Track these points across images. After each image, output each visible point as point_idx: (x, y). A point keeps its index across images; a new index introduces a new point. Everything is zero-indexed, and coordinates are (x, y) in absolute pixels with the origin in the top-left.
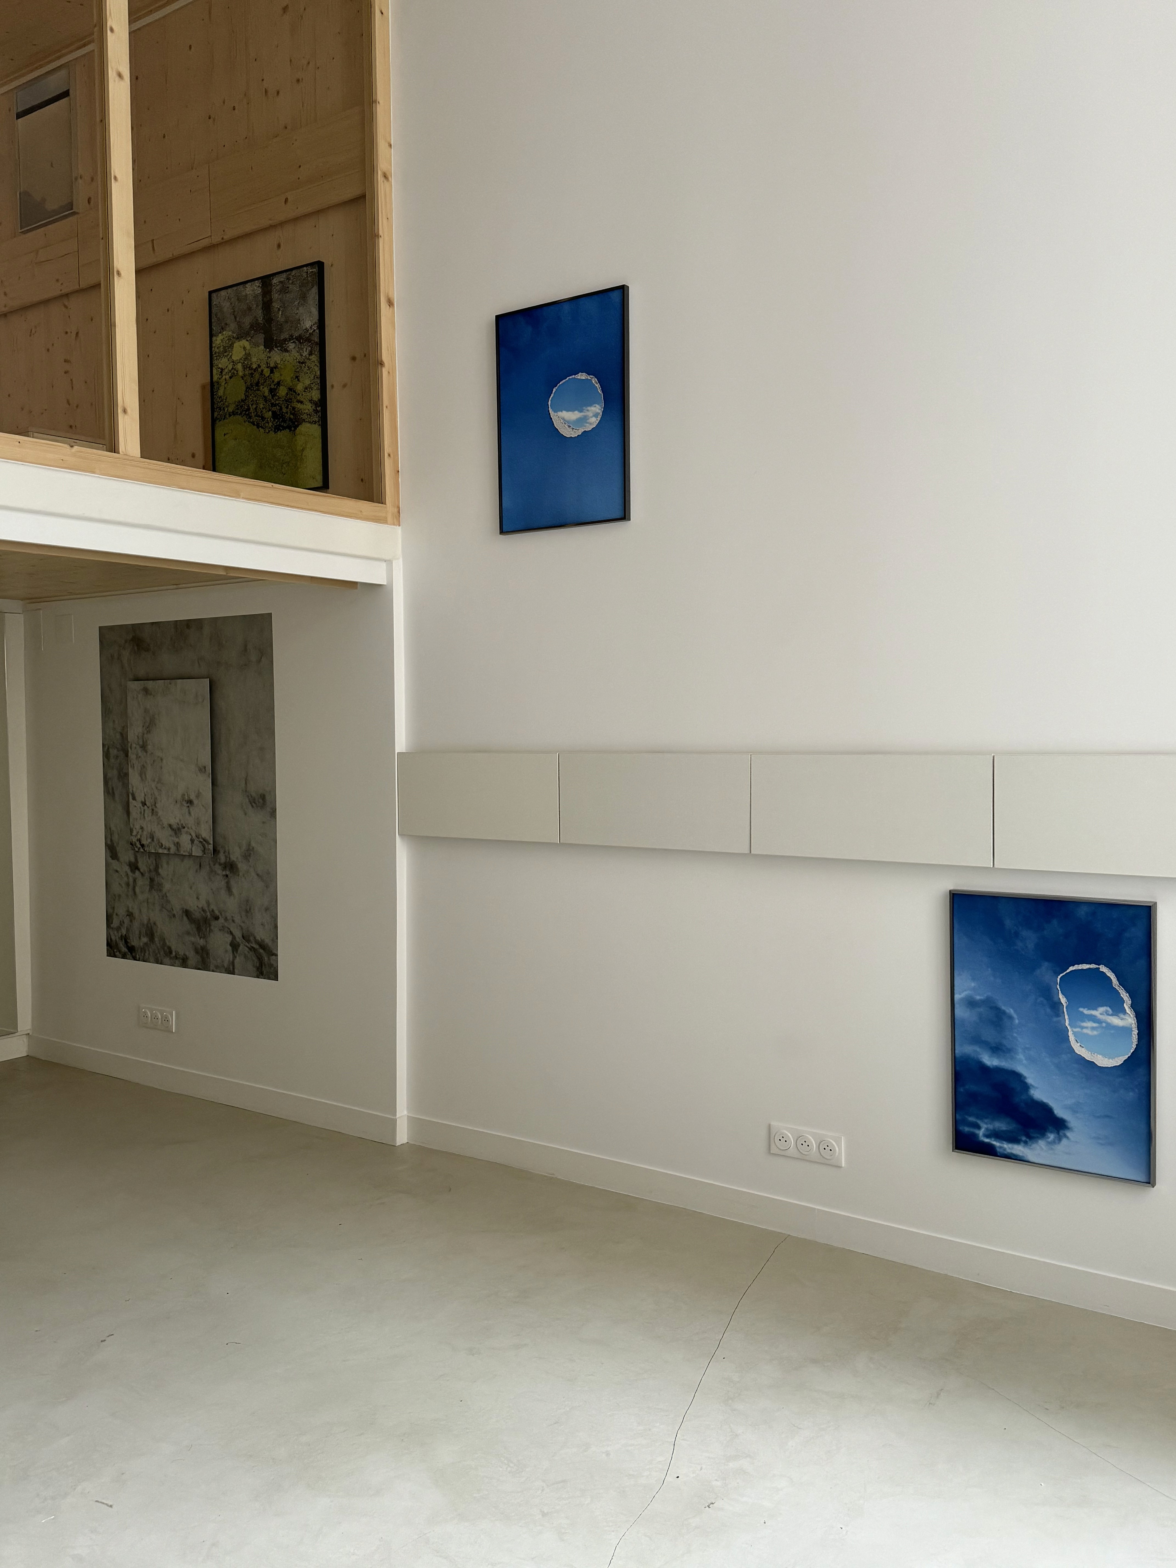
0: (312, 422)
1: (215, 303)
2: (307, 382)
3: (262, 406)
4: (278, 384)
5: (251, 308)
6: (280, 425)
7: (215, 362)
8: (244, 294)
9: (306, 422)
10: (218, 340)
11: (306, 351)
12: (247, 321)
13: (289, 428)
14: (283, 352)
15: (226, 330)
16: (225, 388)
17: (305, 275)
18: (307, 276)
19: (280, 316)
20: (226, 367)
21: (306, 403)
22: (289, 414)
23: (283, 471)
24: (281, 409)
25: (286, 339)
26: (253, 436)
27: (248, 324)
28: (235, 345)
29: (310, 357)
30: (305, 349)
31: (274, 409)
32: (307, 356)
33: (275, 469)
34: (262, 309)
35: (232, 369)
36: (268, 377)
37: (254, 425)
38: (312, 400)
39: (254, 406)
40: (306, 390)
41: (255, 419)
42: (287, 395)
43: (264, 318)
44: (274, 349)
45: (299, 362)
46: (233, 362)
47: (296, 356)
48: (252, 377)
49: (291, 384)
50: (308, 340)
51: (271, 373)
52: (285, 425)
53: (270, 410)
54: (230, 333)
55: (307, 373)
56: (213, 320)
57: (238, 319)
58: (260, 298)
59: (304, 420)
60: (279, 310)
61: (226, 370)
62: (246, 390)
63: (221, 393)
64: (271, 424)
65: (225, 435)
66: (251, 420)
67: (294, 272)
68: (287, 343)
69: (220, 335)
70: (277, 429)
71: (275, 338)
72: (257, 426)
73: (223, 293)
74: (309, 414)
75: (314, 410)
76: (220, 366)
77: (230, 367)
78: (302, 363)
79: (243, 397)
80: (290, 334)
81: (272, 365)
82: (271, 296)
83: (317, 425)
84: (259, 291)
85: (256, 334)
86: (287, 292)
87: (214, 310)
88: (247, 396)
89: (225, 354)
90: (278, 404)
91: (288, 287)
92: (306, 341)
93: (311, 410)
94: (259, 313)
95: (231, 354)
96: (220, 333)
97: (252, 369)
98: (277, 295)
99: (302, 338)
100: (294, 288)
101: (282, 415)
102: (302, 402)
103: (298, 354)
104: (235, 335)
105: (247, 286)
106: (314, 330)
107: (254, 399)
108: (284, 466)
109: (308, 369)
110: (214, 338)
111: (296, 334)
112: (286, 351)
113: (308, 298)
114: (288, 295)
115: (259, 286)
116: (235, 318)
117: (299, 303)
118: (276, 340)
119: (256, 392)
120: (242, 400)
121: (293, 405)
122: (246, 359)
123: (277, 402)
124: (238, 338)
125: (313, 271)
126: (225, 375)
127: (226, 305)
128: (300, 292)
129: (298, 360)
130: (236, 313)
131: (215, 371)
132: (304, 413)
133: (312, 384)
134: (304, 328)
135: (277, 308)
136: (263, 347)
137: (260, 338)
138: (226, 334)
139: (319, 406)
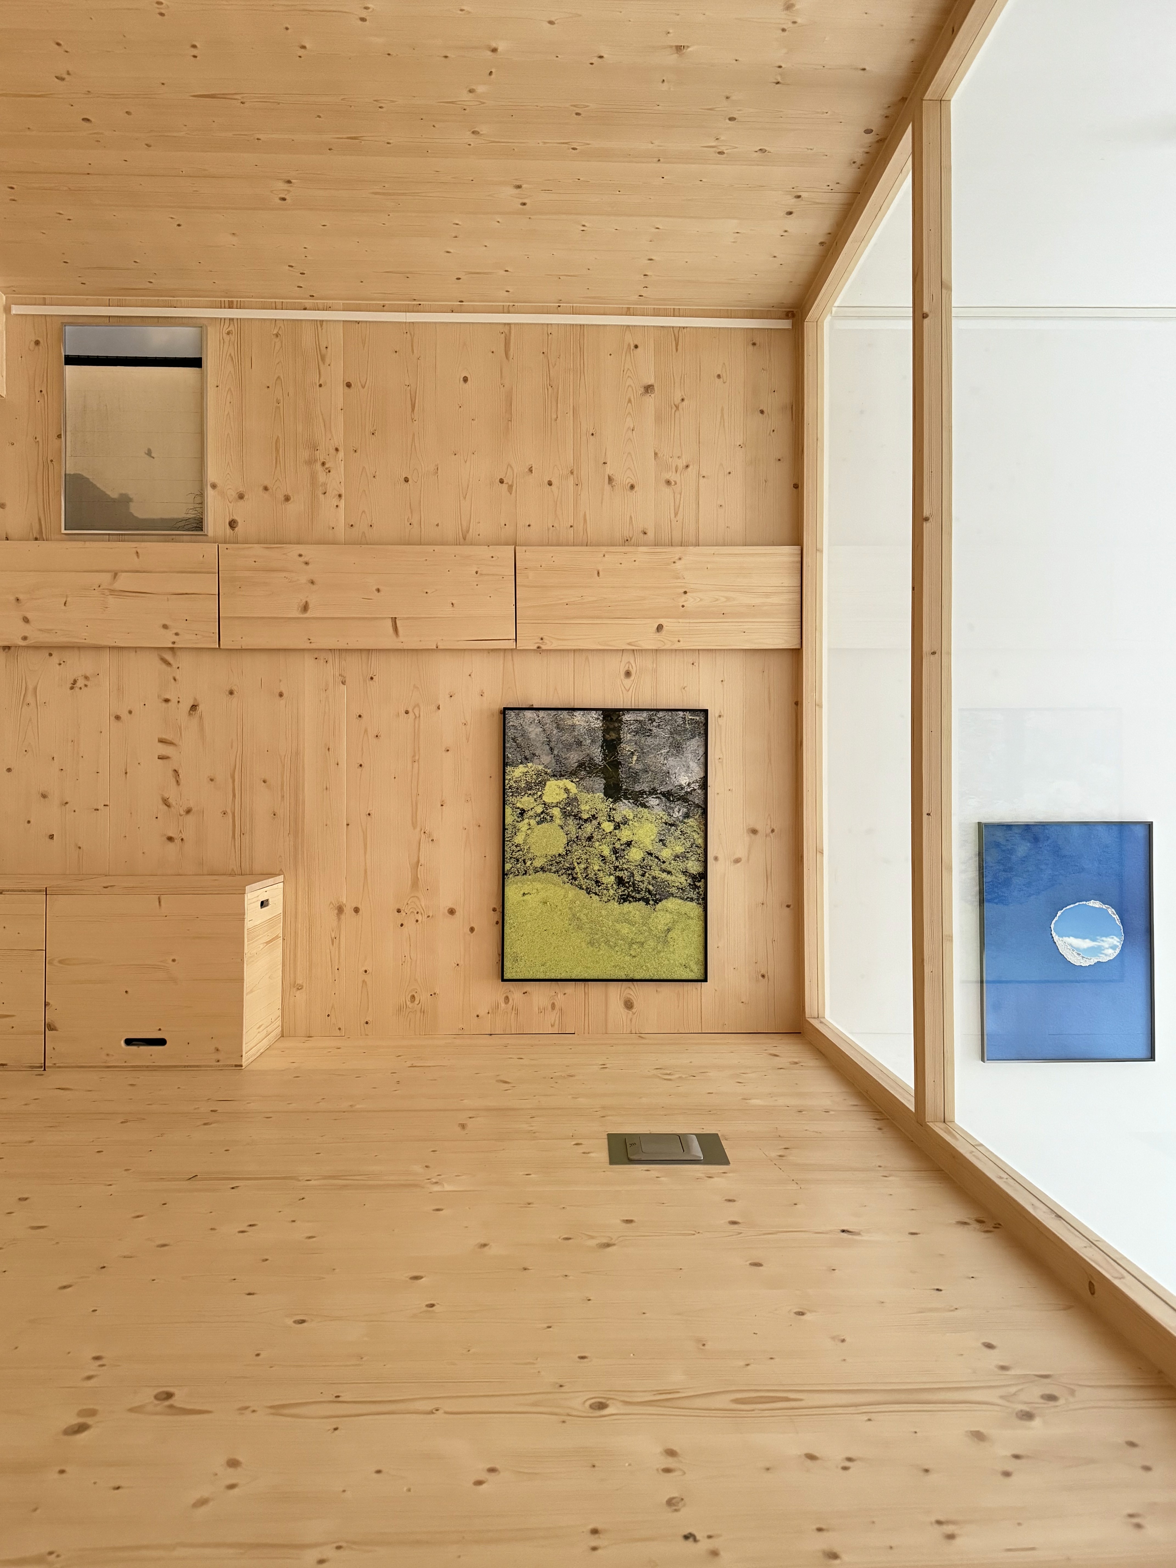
0: (686, 899)
1: (511, 723)
2: (679, 849)
3: (596, 868)
4: (629, 844)
5: (581, 742)
6: (629, 895)
7: (510, 799)
8: (570, 722)
9: (676, 897)
10: (517, 772)
11: (679, 812)
12: (573, 758)
13: (647, 902)
14: (638, 806)
15: (532, 761)
16: (527, 835)
17: (680, 721)
18: (684, 723)
19: (634, 762)
20: (531, 809)
21: (677, 875)
22: (646, 883)
23: (632, 952)
24: (632, 875)
25: (645, 792)
26: (578, 902)
27: (575, 761)
28: (548, 783)
29: (686, 821)
30: (676, 809)
31: (618, 874)
32: (681, 818)
33: (617, 949)
34: (602, 747)
35: (542, 813)
36: (610, 833)
37: (581, 888)
38: (686, 872)
39: (583, 866)
40: (678, 859)
41: (585, 883)
42: (644, 860)
43: (604, 759)
44: (621, 801)
45: (666, 823)
46: (545, 804)
47: (661, 815)
48: (580, 828)
49: (651, 848)
50: (684, 799)
51: (615, 829)
52: (638, 896)
53: (611, 874)
54: (541, 767)
55: (680, 838)
56: (507, 745)
57: (556, 752)
58: (600, 734)
59: (673, 894)
60: (632, 753)
61: (531, 813)
62: (568, 843)
63: (519, 839)
64: (612, 892)
65: (524, 894)
66: (577, 883)
67: (661, 714)
68: (645, 796)
69: (521, 766)
70: (624, 899)
71: (624, 787)
72: (586, 890)
73: (529, 714)
74: (682, 889)
75: (690, 884)
76: (518, 805)
77: (539, 809)
78: (671, 825)
79: (562, 851)
80: (652, 787)
81: (618, 819)
82: (619, 734)
83: (694, 904)
84: (599, 724)
85: (590, 777)
86: (649, 736)
87: (510, 733)
88: (568, 852)
89: (529, 792)
90: (626, 869)
91: (650, 730)
92: (678, 800)
93: (685, 883)
94: (597, 753)
95: (539, 793)
96: (521, 763)
97: (580, 818)
98: (629, 735)
99: (673, 795)
100: (663, 734)
101: (633, 883)
102: (669, 873)
103: (664, 813)
104: (549, 771)
105: (575, 714)
106: (694, 790)
107: (584, 857)
108: (635, 946)
109: (680, 833)
110: (508, 769)
111: (664, 789)
112: (644, 806)
113: (684, 750)
114: (649, 739)
115: (598, 719)
116: (551, 749)
117: (668, 752)
118: (626, 789)
119: (587, 848)
120: (560, 855)
121: (653, 874)
122: (568, 804)
123: (625, 866)
124: (554, 776)
125: (693, 719)
126: (529, 818)
127: (534, 732)
128: (671, 739)
129: (664, 821)
130: (552, 744)
131: (508, 811)
132: (674, 886)
133: (688, 852)
134: (677, 784)
135: (629, 751)
136: (602, 795)
137: (599, 783)
138: (533, 767)
139: (699, 881)
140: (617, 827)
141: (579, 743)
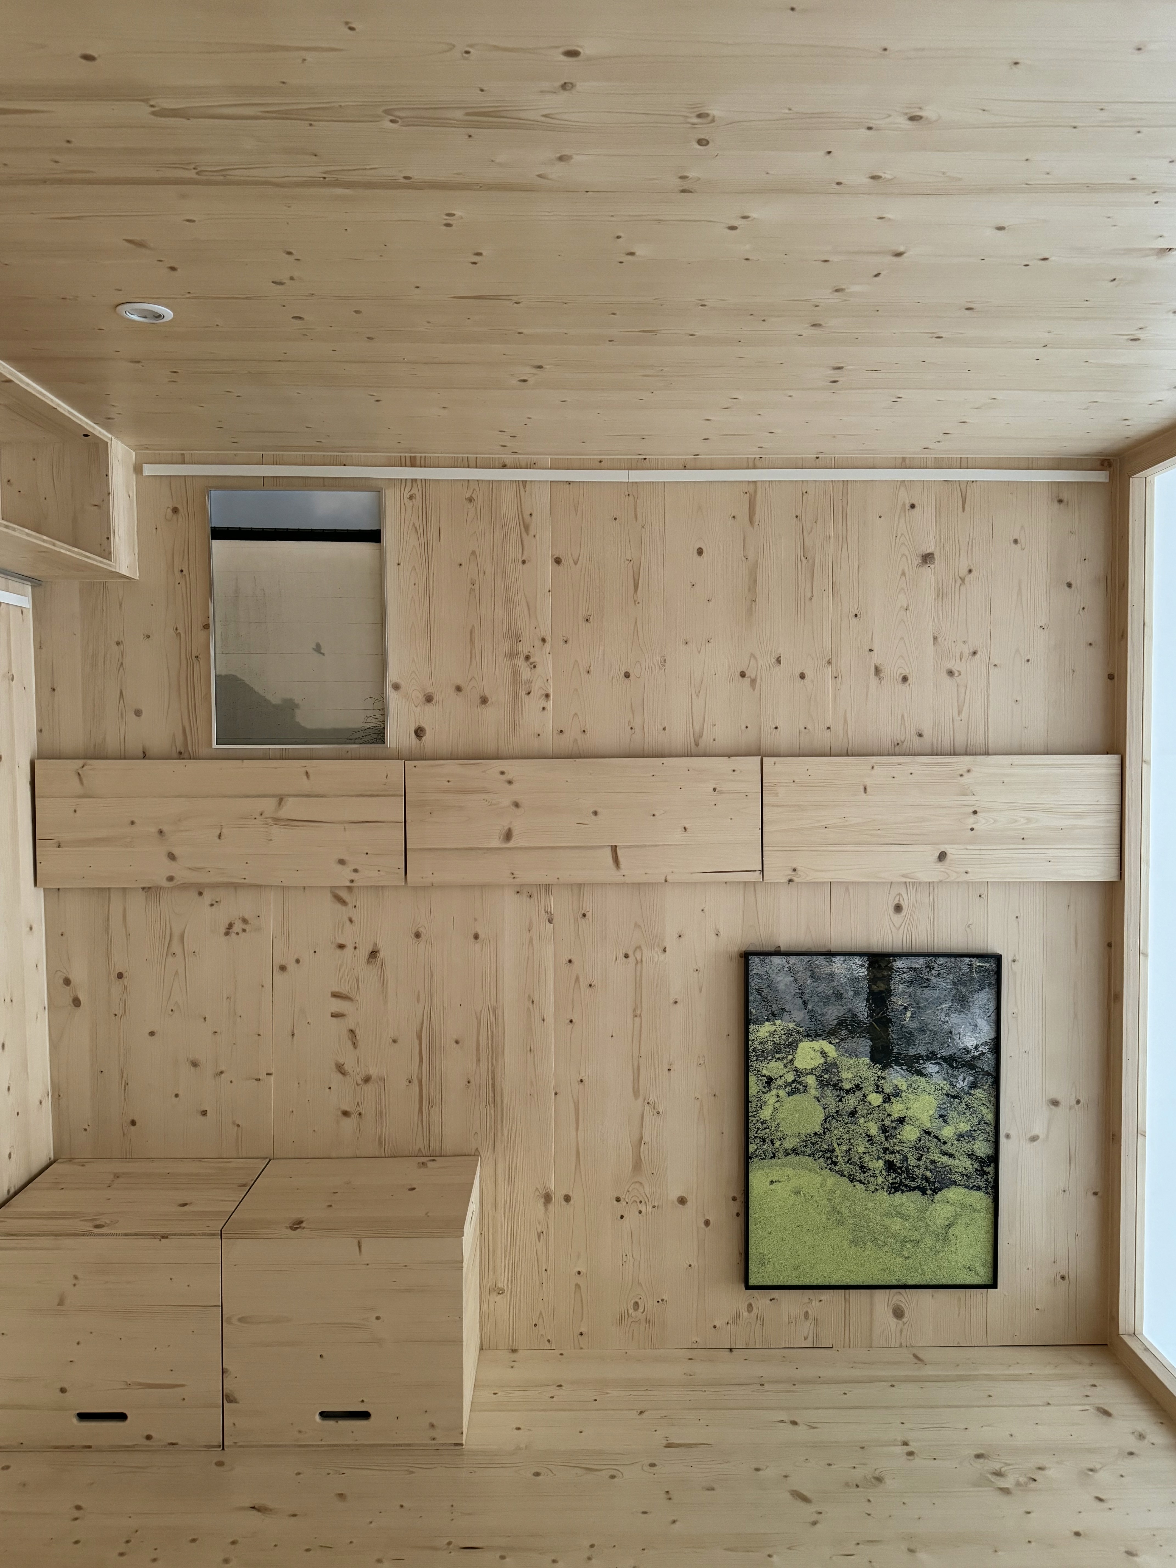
0: (972, 1188)
1: (755, 971)
2: (964, 1127)
3: (861, 1150)
4: (901, 1121)
5: (842, 994)
6: (901, 1183)
7: (754, 1064)
8: (827, 970)
9: (960, 1185)
10: (763, 1031)
11: (963, 1081)
12: (832, 1014)
13: (923, 1191)
14: (913, 1074)
15: (781, 1018)
16: (775, 1109)
17: (965, 969)
18: (971, 971)
19: (907, 1020)
20: (781, 1077)
21: (961, 1158)
22: (922, 1169)
23: (904, 1253)
24: (906, 1159)
25: (921, 1056)
26: (838, 1192)
27: (834, 1018)
28: (801, 1045)
29: (972, 1092)
30: (961, 1078)
31: (888, 1157)
32: (966, 1088)
33: (886, 1248)
34: (868, 1000)
35: (794, 1081)
36: (879, 1106)
37: (843, 1175)
38: (972, 1154)
39: (844, 1148)
40: (962, 1139)
41: (847, 1169)
42: (920, 1140)
43: (870, 1016)
44: (892, 1067)
45: (947, 1095)
46: (797, 1071)
47: (942, 1085)
48: (840, 1100)
49: (929, 1126)
50: (970, 1065)
51: (884, 1102)
52: (913, 1184)
53: (879, 1158)
54: (791, 1025)
55: (964, 1113)
56: (751, 998)
57: (810, 1007)
58: (865, 984)
59: (955, 1182)
60: (906, 1008)
61: (780, 1082)
62: (826, 1119)
63: (766, 1114)
64: (880, 1180)
65: (772, 1182)
66: (837, 1168)
67: (941, 960)
68: (921, 1062)
69: (767, 1023)
70: (895, 1188)
71: (895, 1050)
72: (849, 1178)
73: (777, 960)
74: (967, 1175)
75: (977, 1170)
76: (764, 1072)
77: (790, 1077)
78: (954, 1097)
79: (818, 1129)
80: (930, 1049)
81: (888, 1089)
82: (889, 984)
83: (981, 1194)
84: (863, 972)
85: (853, 1038)
86: (926, 987)
87: (754, 983)
88: (826, 1131)
89: (777, 1056)
90: (898, 1152)
91: (928, 980)
92: (963, 1066)
93: (971, 1169)
94: (861, 1008)
95: (790, 1057)
96: (768, 1020)
97: (841, 1089)
98: (901, 986)
99: (956, 1060)
100: (943, 985)
101: (907, 1169)
102: (951, 1156)
103: (945, 1082)
104: (801, 1030)
105: (834, 959)
106: (983, 1054)
107: (845, 1136)
108: (908, 1245)
109: (965, 1107)
110: (752, 1027)
111: (945, 1053)
112: (920, 1073)
113: (971, 1004)
114: (926, 991)
115: (863, 966)
116: (805, 1003)
117: (950, 1007)
118: (898, 1053)
119: (849, 1125)
120: (815, 1134)
121: (931, 1157)
122: (826, 1071)
123: (897, 1148)
124: (808, 1036)
125: (982, 967)
126: (777, 1089)
127: (783, 981)
128: (954, 991)
129: (945, 1092)
130: (806, 997)
131: (752, 1079)
132: (956, 1172)
133: (975, 1130)
134: (961, 1046)
135: (902, 1005)
136: (868, 1060)
137: (864, 1045)
138: (781, 1024)
139: (988, 1166)
140: (887, 1099)
141: (839, 996)
